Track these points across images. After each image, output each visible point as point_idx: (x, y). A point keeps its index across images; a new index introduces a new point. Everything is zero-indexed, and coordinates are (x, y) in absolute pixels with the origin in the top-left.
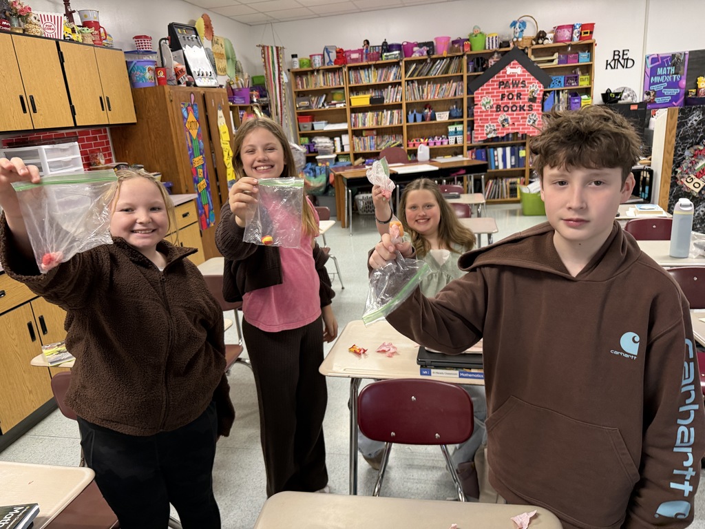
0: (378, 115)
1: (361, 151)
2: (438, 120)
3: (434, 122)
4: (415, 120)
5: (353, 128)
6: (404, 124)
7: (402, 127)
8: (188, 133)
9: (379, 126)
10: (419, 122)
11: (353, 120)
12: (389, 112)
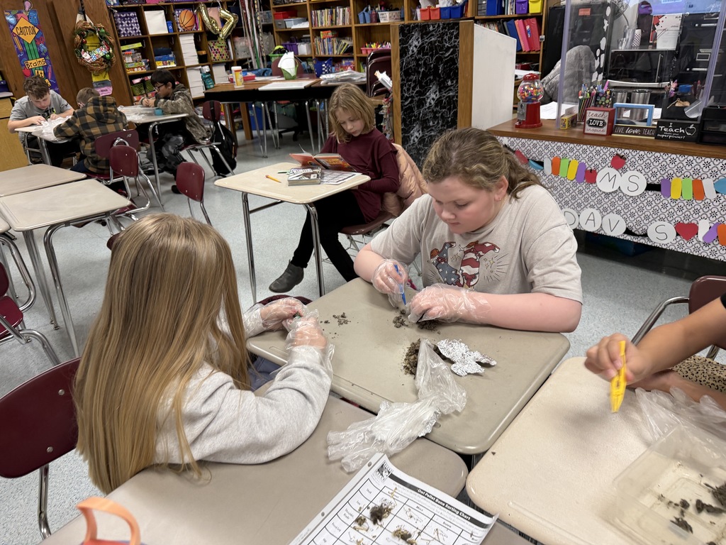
0: (332, 13)
1: (322, 54)
2: (382, 21)
3: (377, 24)
4: (365, 22)
5: (314, 28)
6: (353, 26)
7: (351, 28)
8: (16, 39)
9: (334, 27)
10: (368, 24)
11: (313, 17)
12: (341, 10)
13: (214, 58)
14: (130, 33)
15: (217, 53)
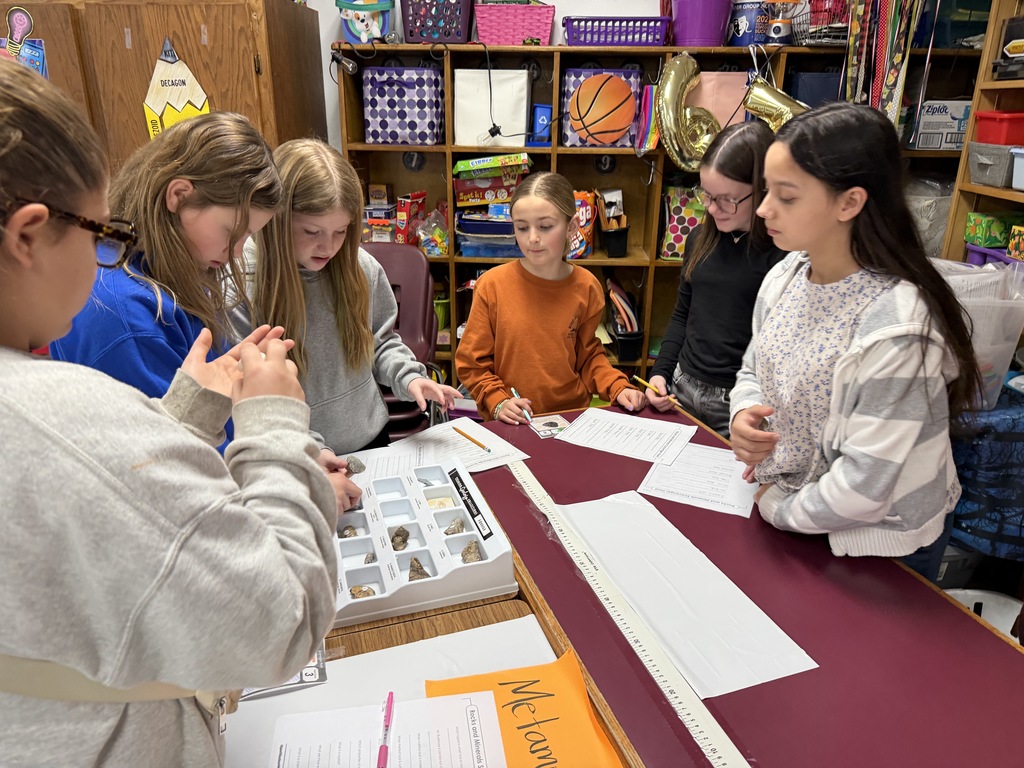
14: (394, 135)
15: (684, 230)
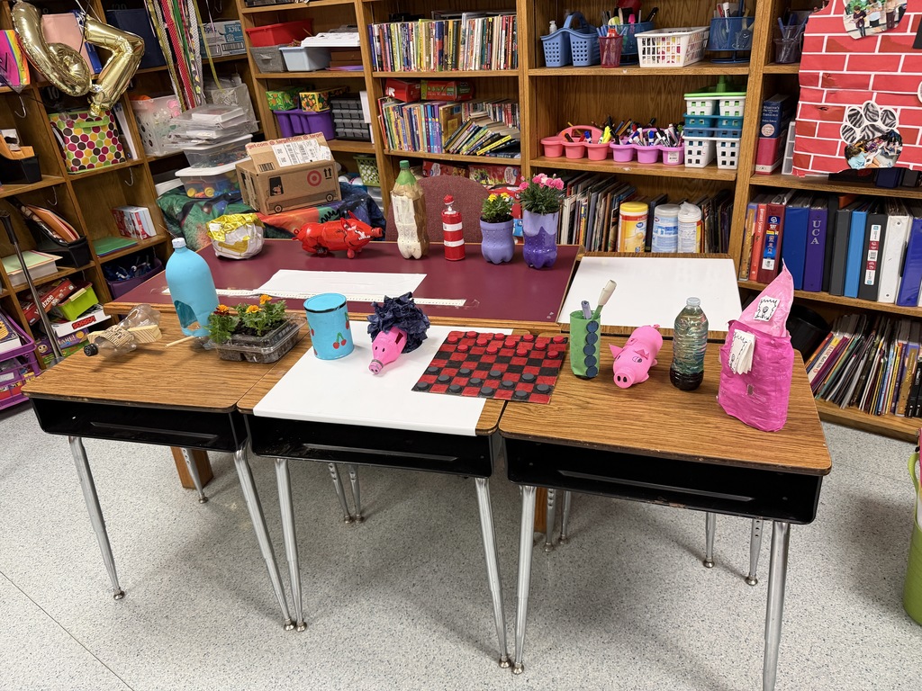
0: (442, 32)
1: (406, 149)
2: (647, 64)
3: (625, 72)
4: (568, 62)
6: (525, 72)
7: (515, 79)
10: (580, 69)
13: (76, 162)
15: (82, 147)
